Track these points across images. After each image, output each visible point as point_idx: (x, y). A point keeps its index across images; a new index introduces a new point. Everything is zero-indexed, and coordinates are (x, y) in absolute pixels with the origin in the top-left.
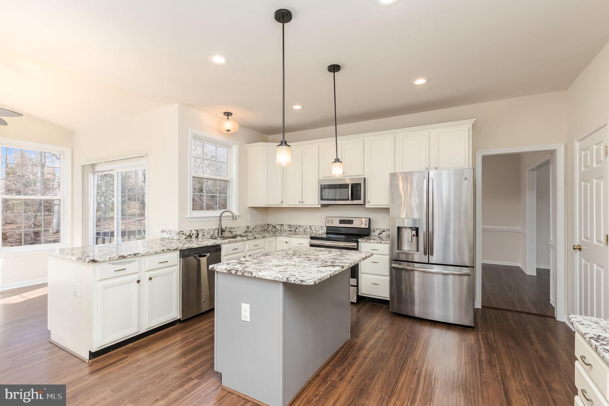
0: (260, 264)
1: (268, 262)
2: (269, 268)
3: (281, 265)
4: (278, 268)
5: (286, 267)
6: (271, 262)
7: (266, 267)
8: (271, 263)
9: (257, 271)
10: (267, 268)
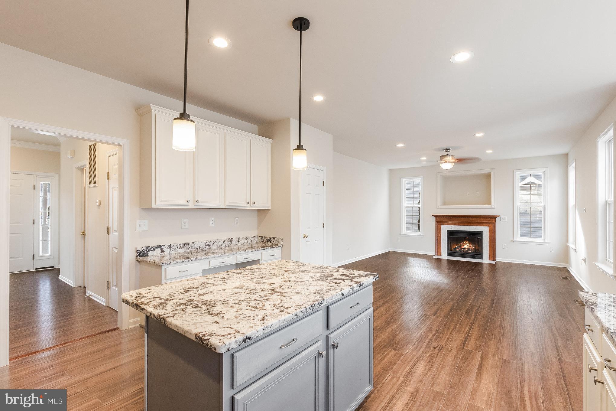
0: (324, 274)
1: (315, 277)
2: (313, 269)
3: (300, 272)
4: (304, 269)
5: (297, 270)
6: (312, 277)
7: (316, 271)
8: (312, 275)
9: (323, 267)
10: (315, 269)
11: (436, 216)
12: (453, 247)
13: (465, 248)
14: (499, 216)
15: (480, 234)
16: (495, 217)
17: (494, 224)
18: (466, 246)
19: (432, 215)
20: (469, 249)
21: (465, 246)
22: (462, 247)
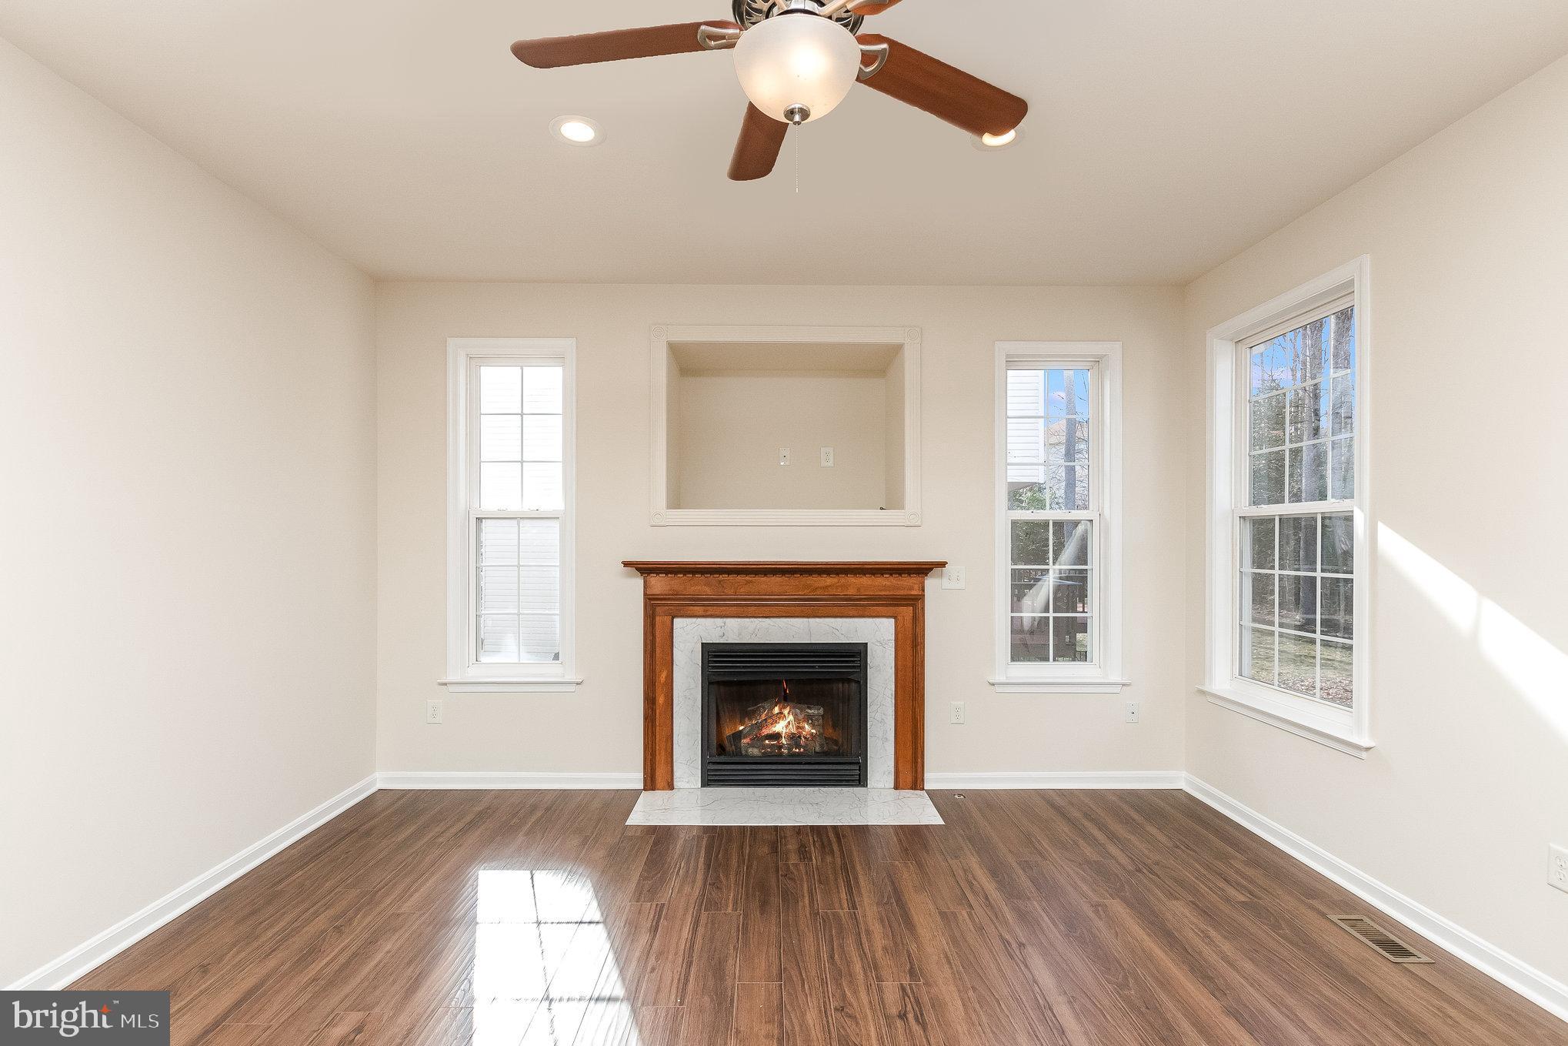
11: (646, 569)
12: (728, 732)
13: (777, 736)
14: (943, 565)
15: (854, 656)
16: (923, 570)
17: (916, 602)
18: (785, 723)
19: (626, 564)
20: (794, 738)
21: (780, 727)
22: (765, 732)
